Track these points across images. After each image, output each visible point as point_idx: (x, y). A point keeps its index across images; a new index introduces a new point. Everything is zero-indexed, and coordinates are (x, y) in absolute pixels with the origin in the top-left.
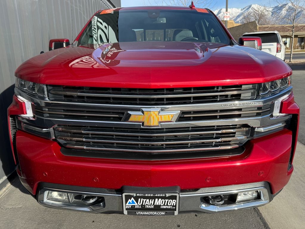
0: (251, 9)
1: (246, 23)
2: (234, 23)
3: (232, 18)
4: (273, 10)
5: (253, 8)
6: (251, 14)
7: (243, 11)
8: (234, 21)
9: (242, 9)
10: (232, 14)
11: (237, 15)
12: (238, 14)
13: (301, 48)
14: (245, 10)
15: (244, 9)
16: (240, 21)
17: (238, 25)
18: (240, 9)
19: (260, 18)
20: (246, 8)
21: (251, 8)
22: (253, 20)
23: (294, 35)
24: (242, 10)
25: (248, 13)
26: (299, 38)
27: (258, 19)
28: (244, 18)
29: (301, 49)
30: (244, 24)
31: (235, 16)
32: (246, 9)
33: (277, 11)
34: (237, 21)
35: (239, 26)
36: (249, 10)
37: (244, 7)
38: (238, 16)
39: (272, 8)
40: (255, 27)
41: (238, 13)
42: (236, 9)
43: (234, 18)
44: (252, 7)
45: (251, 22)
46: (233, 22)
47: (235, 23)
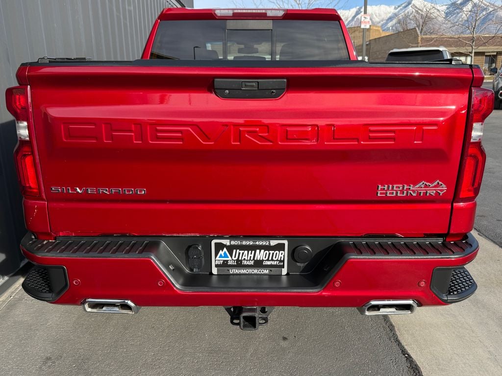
0: (411, 7)
1: (402, 30)
2: (381, 31)
3: (380, 22)
4: (448, 8)
5: (414, 5)
6: (410, 16)
7: (398, 10)
8: (382, 28)
9: (397, 7)
10: (380, 15)
11: (388, 17)
12: (390, 15)
13: (490, 73)
14: (401, 9)
15: (399, 6)
16: (391, 28)
17: (387, 34)
18: (393, 7)
19: (424, 23)
20: (403, 5)
21: (410, 5)
22: (412, 25)
23: (475, 52)
24: (395, 8)
25: (405, 15)
26: (486, 56)
27: (421, 23)
28: (399, 22)
29: (490, 75)
30: (397, 33)
31: (385, 19)
32: (403, 7)
33: (455, 10)
34: (387, 26)
35: (388, 36)
36: (407, 8)
37: (399, 4)
38: (390, 19)
39: (446, 5)
40: (415, 38)
41: (390, 13)
42: (387, 7)
43: (382, 21)
44: (412, 4)
45: (410, 30)
46: (380, 29)
47: (384, 30)
